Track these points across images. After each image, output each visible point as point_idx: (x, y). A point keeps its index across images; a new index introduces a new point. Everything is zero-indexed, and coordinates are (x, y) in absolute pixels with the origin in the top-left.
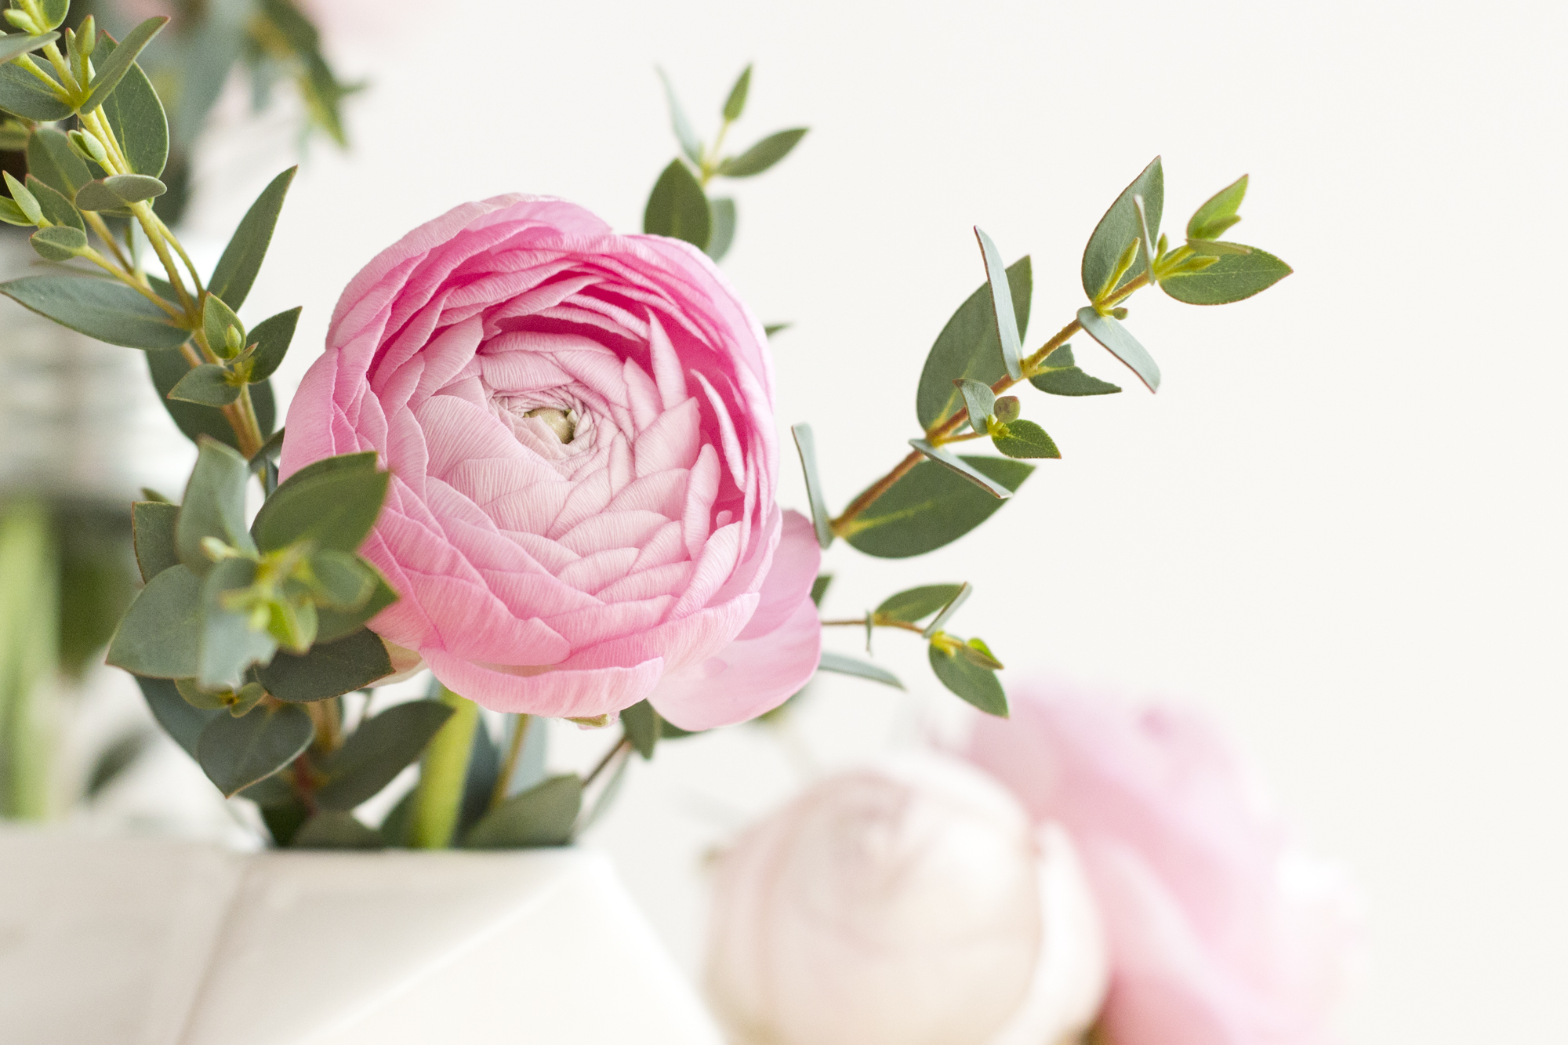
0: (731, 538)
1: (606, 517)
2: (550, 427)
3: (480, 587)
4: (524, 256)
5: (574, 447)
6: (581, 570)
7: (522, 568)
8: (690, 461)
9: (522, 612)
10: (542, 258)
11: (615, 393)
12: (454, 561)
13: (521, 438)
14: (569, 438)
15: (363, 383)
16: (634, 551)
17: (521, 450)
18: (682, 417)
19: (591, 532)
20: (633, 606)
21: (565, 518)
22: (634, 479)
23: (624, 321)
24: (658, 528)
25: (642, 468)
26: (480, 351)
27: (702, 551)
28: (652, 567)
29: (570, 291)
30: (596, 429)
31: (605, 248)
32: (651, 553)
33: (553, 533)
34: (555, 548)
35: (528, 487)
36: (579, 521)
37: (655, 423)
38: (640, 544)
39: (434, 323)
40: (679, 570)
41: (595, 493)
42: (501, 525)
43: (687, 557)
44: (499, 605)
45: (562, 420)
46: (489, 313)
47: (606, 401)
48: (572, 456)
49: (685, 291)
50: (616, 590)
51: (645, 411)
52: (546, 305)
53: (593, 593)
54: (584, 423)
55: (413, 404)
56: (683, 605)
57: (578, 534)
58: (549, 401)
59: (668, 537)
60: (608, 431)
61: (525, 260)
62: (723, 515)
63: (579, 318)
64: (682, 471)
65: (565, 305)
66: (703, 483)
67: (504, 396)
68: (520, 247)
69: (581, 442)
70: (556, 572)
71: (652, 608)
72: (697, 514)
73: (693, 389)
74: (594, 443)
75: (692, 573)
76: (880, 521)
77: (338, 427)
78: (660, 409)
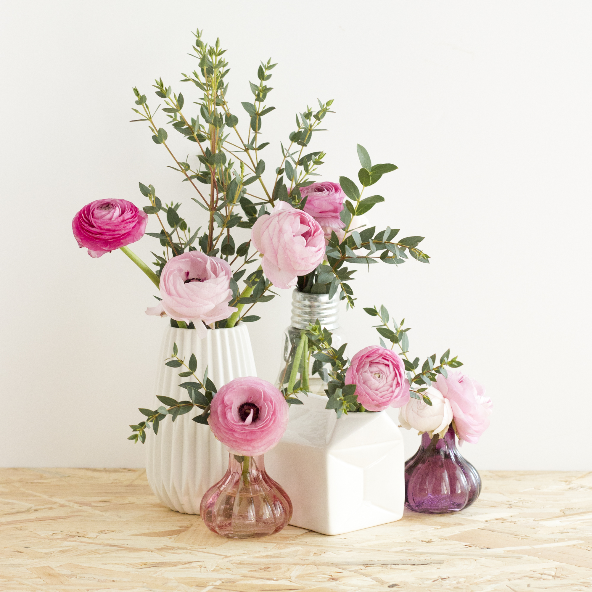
0: (398, 389)
1: (383, 388)
2: (377, 376)
3: (368, 397)
4: (374, 354)
5: (380, 378)
6: (380, 395)
7: (373, 395)
8: (394, 380)
9: (373, 400)
10: (376, 354)
11: (385, 371)
12: (365, 394)
13: (374, 378)
14: (379, 377)
15: (355, 371)
16: (386, 392)
17: (373, 380)
18: (393, 374)
19: (381, 390)
20: (386, 399)
21: (379, 388)
22: (387, 382)
23: (386, 362)
24: (390, 388)
25: (388, 381)
26: (369, 366)
27: (395, 391)
28: (389, 393)
29: (380, 359)
30: (382, 376)
31: (384, 353)
32: (388, 392)
33: (376, 390)
34: (377, 392)
35: (374, 384)
36: (380, 388)
37: (389, 375)
38: (387, 391)
39: (364, 363)
40: (392, 394)
41: (382, 384)
42: (371, 389)
43: (393, 392)
44: (370, 399)
45: (378, 375)
46: (370, 361)
47: (384, 372)
48: (379, 380)
49: (394, 357)
50: (384, 397)
51: (388, 373)
52: (377, 361)
53: (381, 397)
54: (381, 375)
55: (361, 374)
56: (392, 398)
57: (380, 390)
58: (377, 372)
59: (391, 390)
60: (384, 376)
61: (375, 355)
62: (397, 386)
63: (381, 362)
64: (392, 381)
65: (379, 361)
66: (395, 382)
67: (372, 372)
68: (374, 353)
69: (381, 377)
70: (377, 395)
71: (388, 399)
72: (394, 386)
73: (394, 370)
74: (382, 378)
75: (393, 394)
76: (418, 380)
77: (352, 378)
78: (390, 373)
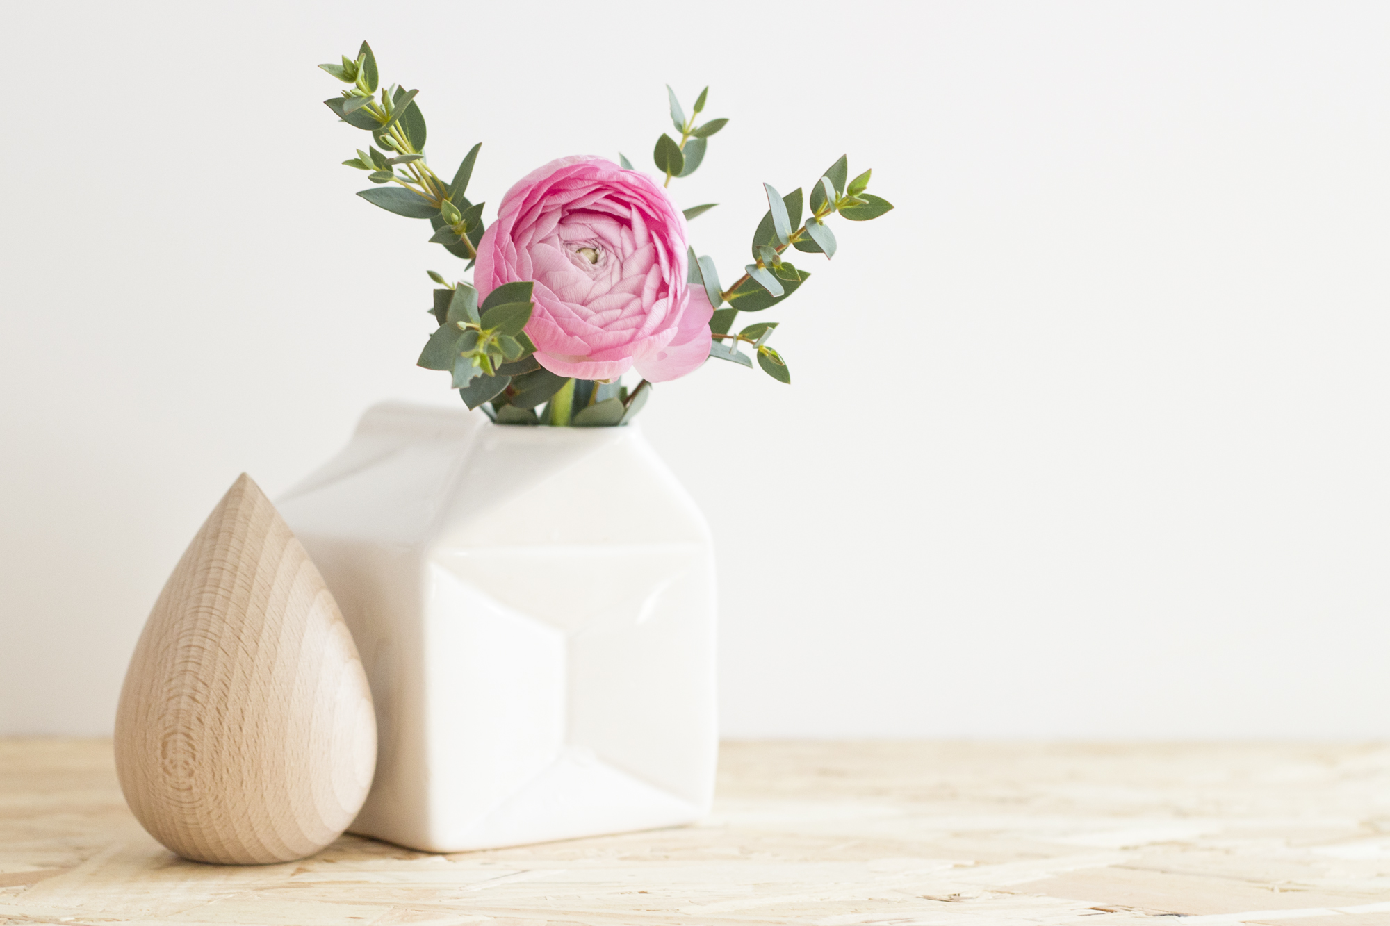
0: (663, 306)
1: (608, 296)
2: (587, 256)
3: (552, 322)
4: (580, 182)
5: (597, 266)
6: (596, 319)
7: (570, 317)
8: (646, 271)
9: (570, 334)
10: (587, 183)
11: (616, 241)
12: (543, 311)
13: (573, 262)
14: (595, 261)
15: (508, 237)
16: (620, 311)
17: (573, 267)
18: (644, 253)
19: (602, 303)
20: (618, 332)
21: (591, 296)
22: (622, 279)
23: (621, 210)
24: (631, 300)
25: (626, 275)
26: (561, 222)
27: (650, 310)
28: (627, 317)
29: (599, 198)
30: (607, 257)
31: (615, 179)
32: (627, 312)
33: (584, 304)
34: (585, 309)
35: (576, 282)
36: (597, 297)
37: (632, 255)
38: (623, 308)
39: (540, 211)
40: (638, 319)
41: (604, 286)
42: (562, 299)
43: (643, 313)
44: (561, 330)
45: (592, 254)
46: (564, 206)
47: (612, 245)
48: (595, 269)
49: (648, 196)
50: (610, 327)
51: (629, 249)
52: (587, 204)
53: (602, 327)
54: (602, 255)
55: (529, 248)
56: (640, 334)
57: (595, 304)
58: (587, 245)
59: (635, 305)
60: (612, 258)
61: (580, 184)
62: (662, 294)
63: (601, 210)
64: (643, 276)
65: (595, 204)
66: (651, 283)
67: (567, 243)
68: (580, 178)
69: (601, 263)
70: (585, 319)
71: (627, 334)
72: (648, 294)
73: (651, 239)
74: (606, 264)
75: (644, 321)
76: (744, 294)
77: (496, 255)
78: (635, 248)
